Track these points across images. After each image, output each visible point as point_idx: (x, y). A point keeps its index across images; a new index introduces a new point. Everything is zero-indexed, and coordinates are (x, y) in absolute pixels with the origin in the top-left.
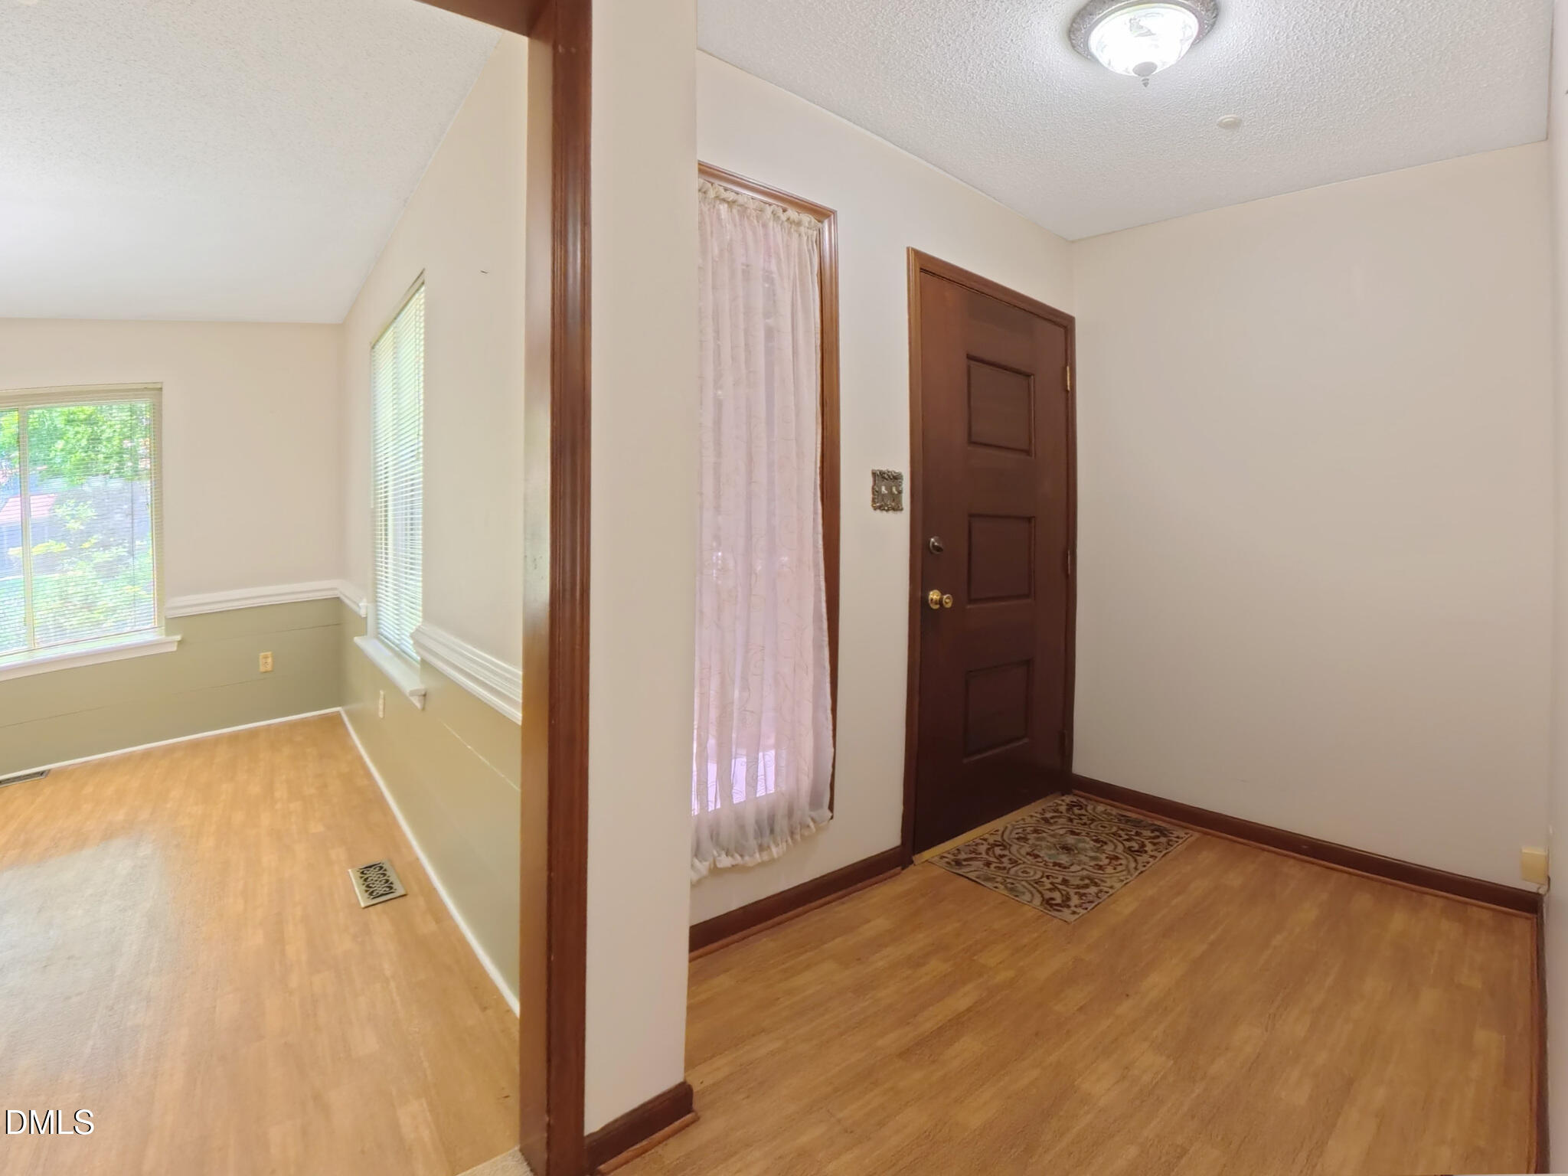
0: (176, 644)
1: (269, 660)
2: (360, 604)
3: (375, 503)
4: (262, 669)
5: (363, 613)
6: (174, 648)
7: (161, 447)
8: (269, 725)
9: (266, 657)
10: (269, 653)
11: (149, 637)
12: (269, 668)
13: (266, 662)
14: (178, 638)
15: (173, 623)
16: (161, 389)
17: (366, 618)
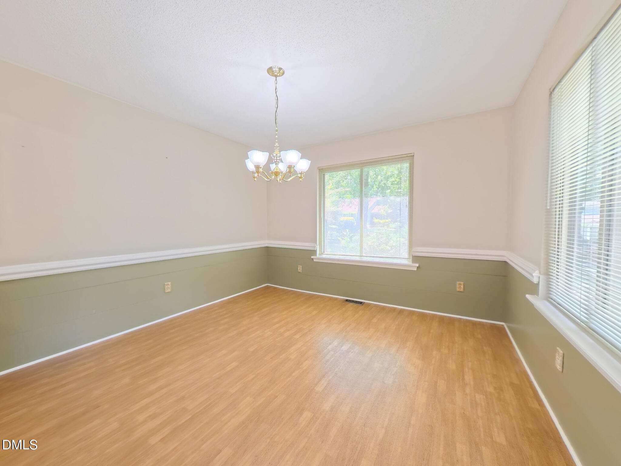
0: (416, 268)
1: (462, 286)
2: (534, 274)
3: (551, 205)
4: (458, 290)
5: (535, 280)
6: (415, 269)
7: (413, 184)
8: (460, 319)
9: (460, 284)
10: (462, 283)
11: (405, 262)
12: (462, 290)
13: (460, 287)
14: (417, 265)
15: (415, 259)
16: (414, 155)
17: (538, 284)
